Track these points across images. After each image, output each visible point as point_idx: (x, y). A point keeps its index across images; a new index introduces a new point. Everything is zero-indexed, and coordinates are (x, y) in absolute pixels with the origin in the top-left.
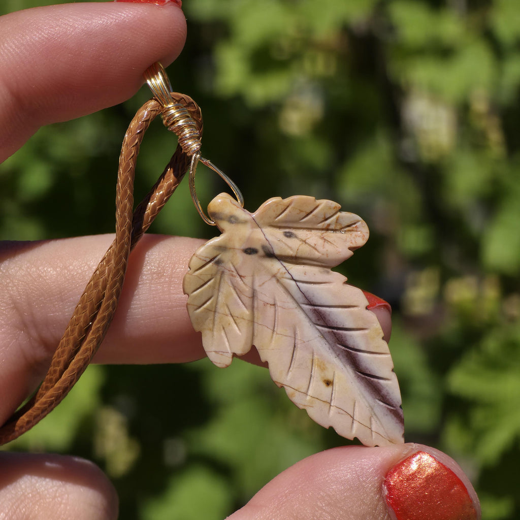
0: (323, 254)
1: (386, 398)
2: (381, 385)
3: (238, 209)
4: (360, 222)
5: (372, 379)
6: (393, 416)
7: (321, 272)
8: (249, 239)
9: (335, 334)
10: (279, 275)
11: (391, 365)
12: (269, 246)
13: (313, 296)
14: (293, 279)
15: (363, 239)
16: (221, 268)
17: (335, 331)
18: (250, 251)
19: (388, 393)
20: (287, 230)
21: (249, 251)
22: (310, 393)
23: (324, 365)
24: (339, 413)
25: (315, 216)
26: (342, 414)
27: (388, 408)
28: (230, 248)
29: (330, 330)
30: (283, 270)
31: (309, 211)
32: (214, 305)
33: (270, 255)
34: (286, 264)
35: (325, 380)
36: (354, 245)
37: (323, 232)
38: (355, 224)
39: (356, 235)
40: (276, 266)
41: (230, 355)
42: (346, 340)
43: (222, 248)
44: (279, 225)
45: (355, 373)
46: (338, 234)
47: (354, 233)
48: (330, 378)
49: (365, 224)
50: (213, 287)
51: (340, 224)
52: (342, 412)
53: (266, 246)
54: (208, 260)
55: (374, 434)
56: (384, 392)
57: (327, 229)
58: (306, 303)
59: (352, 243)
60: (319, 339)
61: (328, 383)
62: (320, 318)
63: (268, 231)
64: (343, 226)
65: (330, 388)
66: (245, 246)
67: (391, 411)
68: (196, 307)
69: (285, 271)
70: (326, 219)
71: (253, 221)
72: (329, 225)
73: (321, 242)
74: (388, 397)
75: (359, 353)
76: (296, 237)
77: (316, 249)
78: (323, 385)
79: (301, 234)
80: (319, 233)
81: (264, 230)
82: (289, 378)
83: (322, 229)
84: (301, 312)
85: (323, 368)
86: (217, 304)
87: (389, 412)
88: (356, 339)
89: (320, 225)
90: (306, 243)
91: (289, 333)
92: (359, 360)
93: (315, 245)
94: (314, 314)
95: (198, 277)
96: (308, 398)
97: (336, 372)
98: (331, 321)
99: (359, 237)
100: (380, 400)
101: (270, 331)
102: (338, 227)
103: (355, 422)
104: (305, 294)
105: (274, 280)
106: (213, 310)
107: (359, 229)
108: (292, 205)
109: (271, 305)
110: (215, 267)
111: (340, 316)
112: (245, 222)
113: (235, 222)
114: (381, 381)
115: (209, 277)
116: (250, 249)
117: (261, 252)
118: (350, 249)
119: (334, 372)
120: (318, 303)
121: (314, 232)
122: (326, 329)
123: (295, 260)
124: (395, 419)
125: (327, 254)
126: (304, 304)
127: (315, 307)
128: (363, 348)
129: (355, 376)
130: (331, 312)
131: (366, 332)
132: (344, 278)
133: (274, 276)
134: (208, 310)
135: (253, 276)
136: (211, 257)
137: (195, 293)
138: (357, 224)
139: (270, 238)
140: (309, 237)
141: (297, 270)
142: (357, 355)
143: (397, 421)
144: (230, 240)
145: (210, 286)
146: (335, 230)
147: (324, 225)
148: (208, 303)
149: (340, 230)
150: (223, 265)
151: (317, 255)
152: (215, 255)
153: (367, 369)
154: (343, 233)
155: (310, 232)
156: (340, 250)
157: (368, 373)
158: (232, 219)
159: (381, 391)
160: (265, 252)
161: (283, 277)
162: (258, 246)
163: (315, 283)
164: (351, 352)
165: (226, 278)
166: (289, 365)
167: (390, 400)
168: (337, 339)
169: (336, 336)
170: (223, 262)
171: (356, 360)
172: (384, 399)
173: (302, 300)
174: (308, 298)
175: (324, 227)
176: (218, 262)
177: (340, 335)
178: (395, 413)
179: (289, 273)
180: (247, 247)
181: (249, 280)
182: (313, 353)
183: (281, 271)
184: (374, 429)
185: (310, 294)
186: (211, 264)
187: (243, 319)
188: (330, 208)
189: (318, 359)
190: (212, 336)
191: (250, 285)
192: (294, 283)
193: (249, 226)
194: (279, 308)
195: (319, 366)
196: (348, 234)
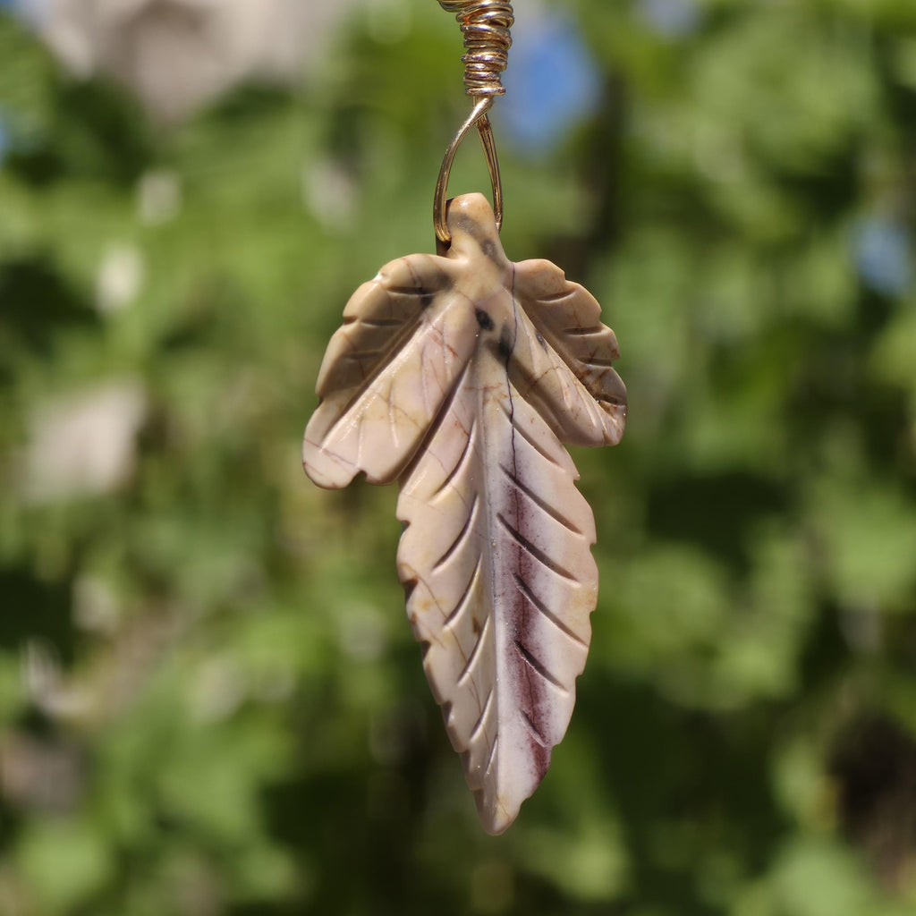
1: (539, 718)
2: (545, 691)
4: (623, 407)
5: (535, 672)
6: (532, 758)
7: (553, 438)
8: (492, 298)
9: (521, 554)
10: (493, 393)
11: (579, 667)
12: (513, 331)
13: (527, 467)
14: (511, 417)
16: (423, 315)
17: (524, 549)
18: (484, 319)
19: (548, 712)
21: (482, 318)
22: (451, 623)
23: (482, 593)
24: (470, 690)
25: (585, 342)
26: (473, 697)
27: (531, 738)
28: (458, 290)
29: (518, 544)
30: (505, 390)
31: (583, 325)
33: (504, 351)
34: (511, 384)
35: (475, 619)
36: (608, 434)
37: (575, 376)
38: (617, 401)
40: (494, 374)
41: (353, 471)
42: (533, 578)
43: (446, 281)
44: (534, 313)
45: (511, 644)
46: (592, 398)
47: (608, 416)
48: (481, 622)
52: (473, 690)
53: (508, 331)
54: (418, 286)
56: (543, 706)
57: (581, 379)
58: (509, 469)
59: (606, 427)
61: (476, 627)
62: (515, 512)
63: (520, 310)
64: (602, 392)
65: (475, 639)
66: (482, 305)
67: (535, 745)
68: (351, 351)
69: (507, 393)
70: (593, 361)
71: (511, 275)
72: (589, 372)
74: (543, 718)
75: (542, 614)
76: (547, 351)
77: (566, 394)
78: (470, 625)
79: (553, 352)
80: (572, 373)
81: (516, 302)
82: (435, 572)
83: (575, 372)
87: (529, 745)
88: (550, 586)
89: (578, 364)
92: (534, 625)
93: (568, 386)
94: (509, 498)
96: (447, 628)
98: (530, 528)
99: (614, 427)
100: (526, 716)
101: (443, 475)
102: (596, 388)
104: (516, 453)
105: (481, 397)
107: (616, 416)
108: (568, 298)
109: (464, 430)
111: (549, 531)
112: (501, 267)
113: (489, 256)
114: (549, 684)
116: (486, 316)
117: (496, 334)
119: (488, 618)
120: (528, 483)
121: (565, 365)
122: (511, 538)
123: (530, 386)
124: (533, 763)
125: (577, 415)
126: (505, 469)
127: (517, 487)
128: (553, 609)
129: (507, 649)
131: (575, 585)
132: (575, 473)
133: (487, 389)
135: (466, 363)
137: (367, 325)
138: (619, 406)
139: (519, 322)
140: (561, 366)
142: (537, 613)
143: (534, 771)
144: (467, 277)
146: (589, 389)
147: (582, 367)
149: (597, 396)
150: (430, 311)
151: (565, 403)
153: (537, 648)
157: (536, 656)
158: (487, 247)
159: (538, 702)
160: (502, 339)
161: (499, 401)
162: (498, 319)
163: (537, 448)
164: (528, 603)
165: (419, 337)
166: (444, 552)
167: (545, 726)
168: (520, 565)
169: (520, 559)
170: (432, 307)
171: (528, 621)
172: (534, 719)
173: (507, 461)
174: (517, 464)
175: (581, 371)
176: (427, 302)
177: (528, 562)
178: (539, 754)
179: (511, 400)
180: (484, 309)
181: (458, 365)
182: (478, 560)
183: (502, 388)
184: (492, 758)
185: (523, 459)
186: (417, 295)
187: (415, 422)
188: (609, 346)
189: (479, 575)
190: (336, 420)
191: (456, 375)
192: (509, 423)
193: (503, 277)
194: (471, 447)
195: (477, 589)
196: (603, 410)
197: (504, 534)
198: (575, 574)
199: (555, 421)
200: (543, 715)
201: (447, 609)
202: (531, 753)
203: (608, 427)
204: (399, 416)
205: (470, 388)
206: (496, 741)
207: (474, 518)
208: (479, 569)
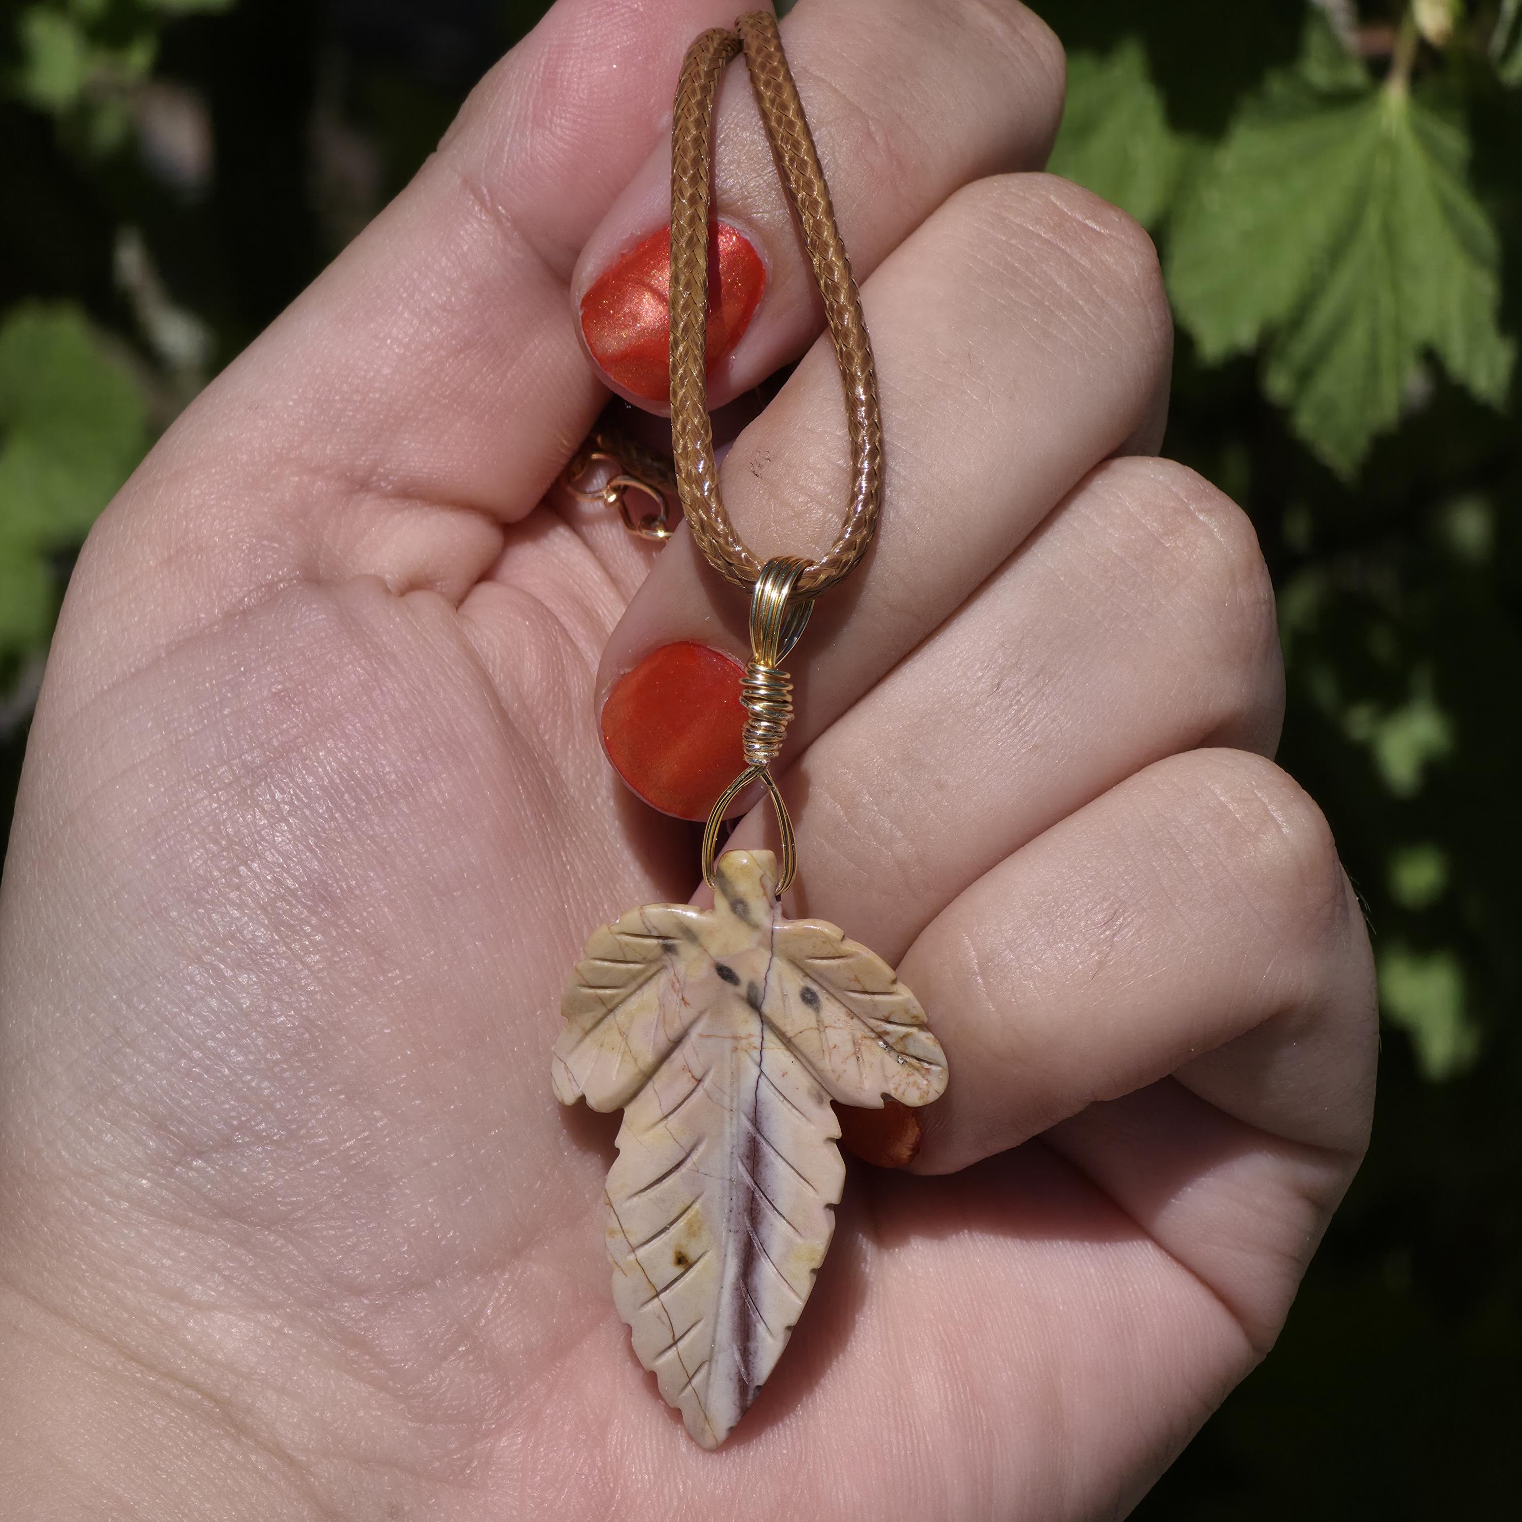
0: (834, 1071)
1: (748, 1356)
2: (756, 1333)
3: (764, 898)
4: (939, 1069)
5: (752, 1312)
6: (737, 1390)
7: (809, 1093)
8: (738, 956)
9: (754, 1198)
10: (744, 1043)
11: (793, 1318)
12: (762, 989)
13: (767, 1118)
14: (759, 1066)
15: (921, 1098)
16: (667, 959)
18: (726, 974)
19: (756, 1353)
20: (814, 988)
21: (724, 972)
22: (642, 1252)
23: (699, 1228)
24: (659, 1318)
25: (875, 1005)
26: (663, 1323)
27: (740, 1372)
28: (701, 945)
29: (752, 1185)
30: (757, 1041)
31: (869, 989)
32: (617, 1000)
33: (754, 1003)
34: (767, 1037)
35: (680, 1253)
36: (896, 1095)
37: (869, 1035)
38: (930, 1063)
39: (915, 1083)
40: (751, 1027)
41: (577, 1093)
42: (760, 1223)
43: (689, 933)
44: (808, 971)
45: (738, 1279)
46: (891, 1058)
47: (915, 1077)
48: (692, 1256)
50: (634, 976)
51: (906, 1047)
52: (665, 1320)
53: (757, 988)
54: (655, 934)
55: (689, 1388)
56: (752, 1345)
57: (879, 1038)
58: (751, 1116)
59: (896, 1089)
60: (728, 1183)
61: (683, 1261)
62: (753, 1158)
63: (780, 964)
64: (907, 1052)
65: (678, 1270)
66: (724, 961)
67: (741, 1380)
68: (584, 983)
69: (758, 1044)
70: (889, 1022)
71: (770, 935)
72: (887, 1033)
73: (848, 1048)
74: (751, 1358)
75: (765, 1258)
76: (817, 1010)
77: (830, 1055)
78: (670, 1257)
79: (831, 1010)
80: (861, 1032)
81: (776, 960)
82: (628, 1204)
83: (874, 1032)
84: (734, 1122)
85: (692, 1232)
86: (622, 1002)
87: (736, 1379)
88: (777, 1233)
89: (873, 1022)
90: (824, 1032)
91: (686, 1141)
92: (756, 1265)
93: (835, 1046)
94: (748, 1144)
95: (622, 946)
96: (631, 1257)
97: (709, 1254)
98: (763, 1174)
99: (919, 1088)
100: (739, 1349)
101: (659, 1114)
102: (899, 1047)
103: (674, 1348)
104: (759, 1103)
105: (728, 1044)
106: (609, 1007)
107: (930, 1078)
108: (850, 961)
109: (693, 1077)
110: (658, 951)
111: (782, 1180)
112: (755, 927)
113: (741, 915)
114: (761, 1326)
115: (638, 958)
116: (729, 970)
117: (743, 990)
118: (885, 1096)
119: (706, 1251)
120: (765, 1132)
121: (854, 1023)
122: (748, 1180)
123: (787, 1042)
124: (737, 1396)
125: (840, 1077)
126: (746, 1115)
127: (758, 1135)
128: (775, 1257)
129: (734, 1284)
130: (775, 1163)
131: (799, 1240)
132: (837, 1132)
133: (736, 1038)
134: (602, 1001)
135: (701, 1013)
136: (664, 933)
137: (599, 963)
138: (933, 1068)
139: (773, 981)
140: (837, 1025)
141: (777, 1059)
142: (759, 1258)
143: (737, 1403)
144: (710, 930)
145: (629, 970)
146: (889, 1047)
147: (878, 1026)
148: (608, 992)
149: (899, 1053)
150: (673, 957)
151: (825, 1064)
152: (671, 934)
153: (755, 1291)
154: (901, 1062)
155: (848, 1019)
156: (866, 1086)
157: (754, 1296)
158: (739, 906)
159: (749, 1339)
160: (749, 994)
161: (747, 1052)
162: (744, 975)
163: (786, 1101)
164: (754, 1243)
165: (662, 980)
166: (642, 1187)
167: (751, 1364)
168: (752, 1209)
169: (752, 1203)
170: (676, 954)
171: (752, 1263)
172: (745, 1354)
173: (747, 1107)
174: (758, 1114)
175: (879, 1030)
176: (669, 949)
177: (758, 1208)
178: (743, 1388)
179: (761, 1051)
180: (726, 964)
181: (688, 1014)
182: (697, 1198)
183: (752, 1039)
184: (695, 1382)
185: (765, 1111)
186: (655, 941)
187: (636, 1060)
188: (907, 1011)
189: (698, 1212)
190: (581, 1041)
191: (686, 1022)
192: (755, 1072)
193: (756, 936)
194: (700, 1092)
195: (690, 1225)
196: (904, 1071)
197: (742, 1177)
198: (803, 1230)
199: (818, 1077)
200: (750, 1354)
201: (634, 1241)
202: (737, 1386)
203: (901, 1090)
204: (625, 1052)
205: (709, 1036)
206: (706, 1367)
207: (695, 1157)
208: (697, 1206)
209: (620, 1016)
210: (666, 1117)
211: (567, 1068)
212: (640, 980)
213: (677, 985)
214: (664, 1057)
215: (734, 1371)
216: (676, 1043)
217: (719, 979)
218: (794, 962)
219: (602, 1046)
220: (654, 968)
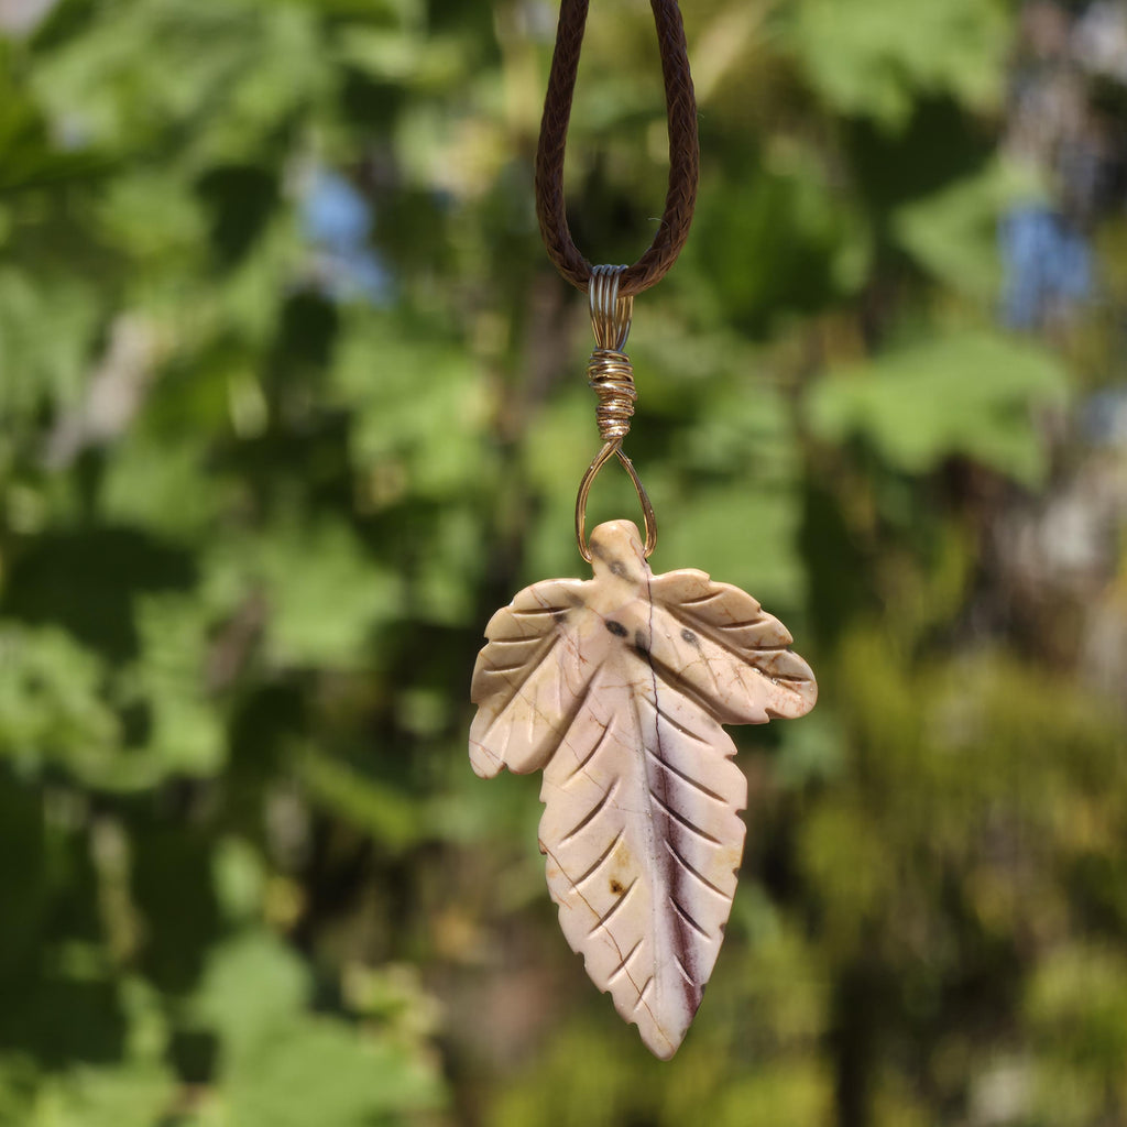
0: (722, 695)
1: (689, 962)
2: (692, 938)
3: (637, 557)
4: (808, 683)
5: (686, 922)
6: (684, 995)
7: (703, 719)
8: (624, 610)
9: (670, 822)
10: (638, 688)
11: (724, 917)
12: (648, 635)
13: (671, 748)
14: (655, 705)
15: (798, 709)
16: (560, 629)
17: (673, 818)
18: (616, 628)
19: (696, 956)
20: (691, 630)
21: (614, 627)
22: (581, 886)
23: (627, 858)
24: (606, 942)
25: (746, 633)
26: (609, 945)
27: (684, 979)
28: (589, 608)
29: (668, 813)
30: (650, 684)
31: (739, 619)
32: (520, 678)
33: (642, 651)
34: (658, 679)
35: (615, 882)
36: (778, 710)
37: (743, 663)
38: (800, 680)
39: (790, 698)
40: (642, 673)
41: (499, 764)
42: (680, 842)
43: (577, 600)
44: (684, 615)
45: (667, 899)
46: (766, 681)
47: (790, 694)
48: (625, 885)
49: (815, 688)
50: (533, 650)
51: (777, 667)
52: (612, 943)
53: (644, 635)
54: (547, 606)
55: (641, 1003)
56: (691, 951)
57: (752, 664)
58: (655, 751)
59: (777, 704)
60: (644, 816)
61: (616, 888)
62: (662, 788)
63: (660, 613)
64: (779, 673)
65: (616, 897)
66: (611, 617)
67: (686, 985)
68: (491, 665)
69: (651, 686)
70: (760, 648)
71: (647, 586)
72: (759, 658)
73: (731, 675)
74: (692, 961)
75: (688, 873)
76: (698, 647)
77: (716, 682)
78: (607, 887)
79: (709, 646)
80: (737, 661)
81: (655, 608)
82: (562, 846)
83: (745, 660)
84: (641, 761)
85: (622, 862)
86: (525, 679)
87: (681, 984)
88: (696, 847)
90: (707, 663)
91: (604, 781)
92: (682, 883)
93: (719, 675)
94: (657, 776)
95: (519, 623)
96: (573, 892)
97: (638, 880)
98: (676, 800)
99: (794, 702)
100: (679, 960)
101: (576, 763)
102: (771, 670)
103: (623, 969)
104: (661, 737)
105: (626, 692)
106: (515, 684)
107: (802, 692)
108: (719, 597)
109: (600, 724)
110: (551, 622)
111: (692, 801)
112: (633, 582)
113: (619, 574)
114: (696, 933)
115: (535, 632)
116: (617, 625)
117: (631, 639)
118: (769, 711)
119: (636, 878)
120: (672, 762)
121: (729, 655)
122: (662, 809)
123: (678, 680)
124: (686, 1000)
125: (728, 699)
126: (651, 751)
127: (664, 767)
128: (697, 868)
129: (664, 903)
130: (682, 786)
131: (716, 846)
132: (732, 749)
133: (631, 685)
134: (507, 680)
135: (598, 667)
136: (553, 605)
137: (500, 644)
138: (804, 683)
139: (657, 626)
140: (717, 658)
141: (670, 697)
142: (685, 873)
143: (687, 1006)
144: (595, 594)
145: (527, 647)
146: (763, 672)
147: (751, 654)
148: (512, 670)
149: (773, 676)
150: (565, 625)
151: (713, 690)
152: (561, 604)
153: (686, 902)
154: (775, 683)
155: (724, 653)
156: (751, 704)
157: (685, 909)
158: (617, 567)
159: (687, 947)
160: (637, 643)
161: (643, 695)
162: (631, 628)
163: (685, 731)
164: (677, 864)
165: (558, 648)
166: (573, 827)
167: (693, 968)
168: (670, 832)
169: (669, 827)
170: (568, 622)
171: (678, 879)
172: (686, 962)
173: (652, 743)
174: (662, 747)
175: (751, 657)
176: (560, 619)
177: (676, 829)
178: (690, 992)
179: (655, 692)
180: (615, 620)
181: (588, 669)
182: (621, 831)
183: (646, 683)
184: (644, 997)
185: (667, 743)
186: (548, 614)
187: (547, 720)
188: (774, 634)
189: (623, 844)
190: (492, 722)
191: (587, 678)
192: (654, 712)
193: (636, 590)
194: (608, 736)
195: (618, 855)
196: (781, 689)
198: (718, 838)
199: (708, 706)
200: (692, 958)
201: (575, 876)
202: (683, 992)
203: (781, 704)
204: (536, 717)
205: (608, 687)
206: (652, 982)
207: (613, 795)
208: (621, 839)
209: (526, 690)
210: (582, 765)
211: (484, 749)
212: (539, 653)
213: (573, 648)
214: (572, 714)
215: (678, 979)
216: (581, 698)
217: (609, 634)
218: (672, 609)
219: (513, 719)
220: (549, 640)
